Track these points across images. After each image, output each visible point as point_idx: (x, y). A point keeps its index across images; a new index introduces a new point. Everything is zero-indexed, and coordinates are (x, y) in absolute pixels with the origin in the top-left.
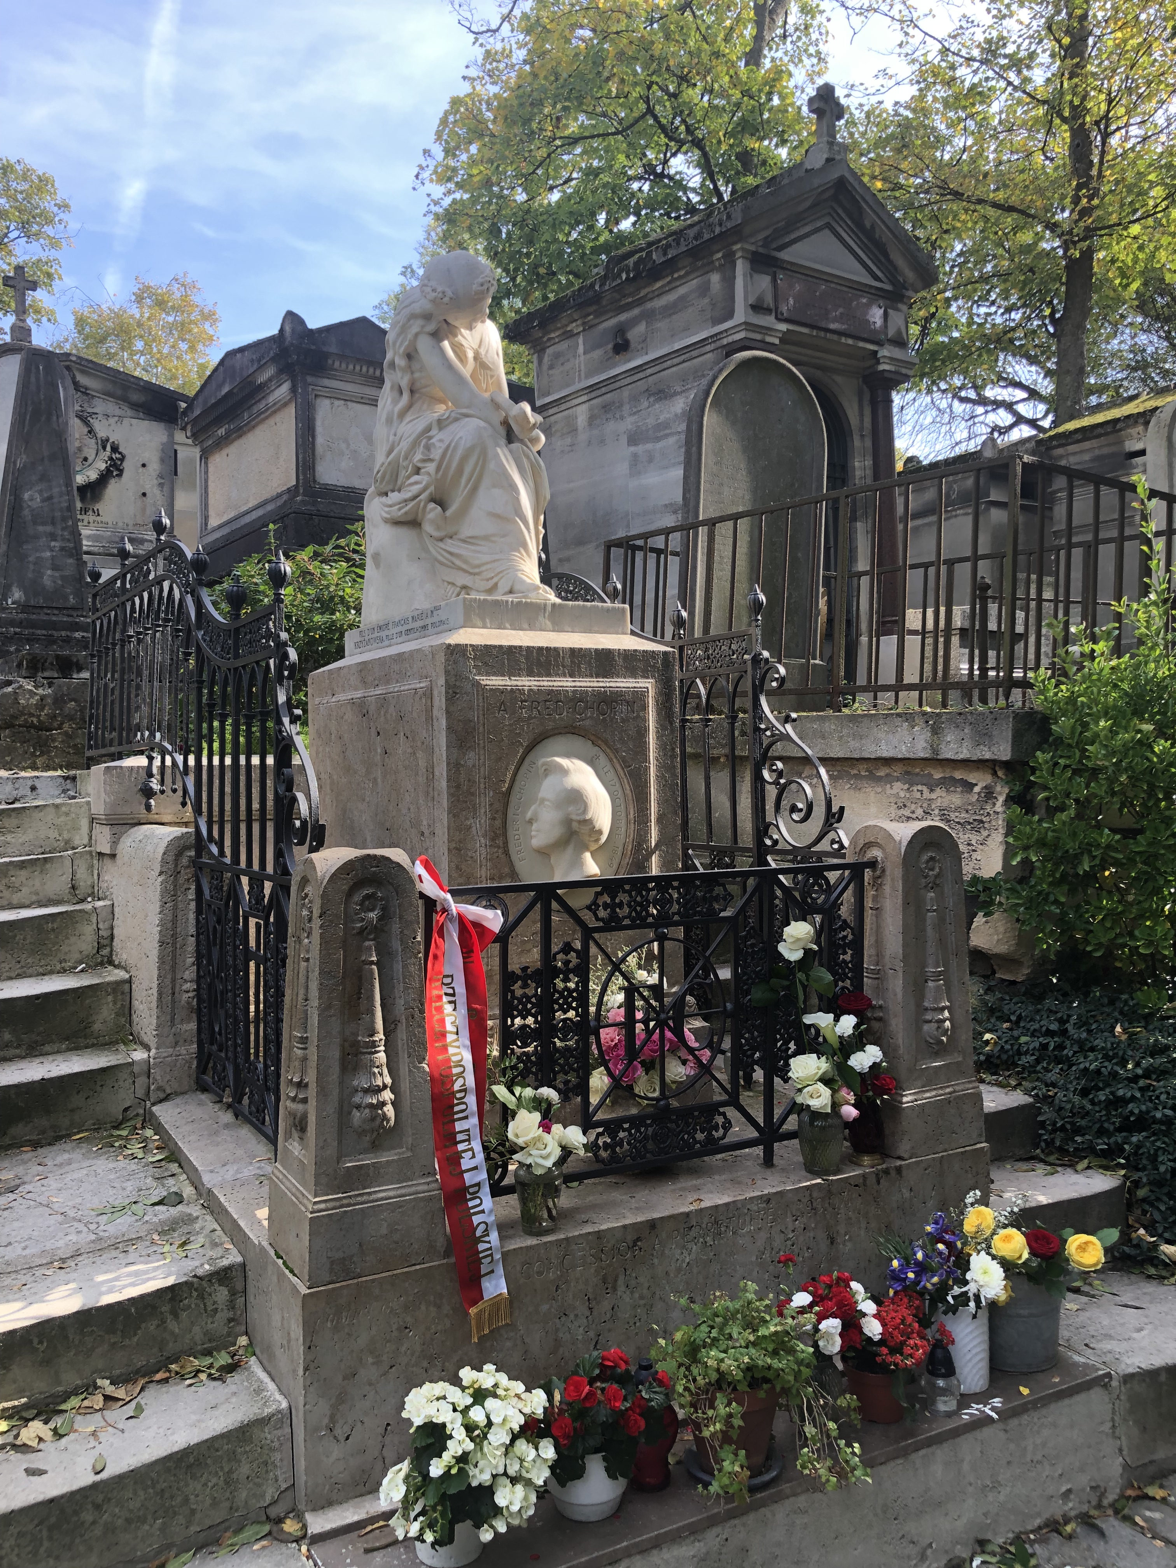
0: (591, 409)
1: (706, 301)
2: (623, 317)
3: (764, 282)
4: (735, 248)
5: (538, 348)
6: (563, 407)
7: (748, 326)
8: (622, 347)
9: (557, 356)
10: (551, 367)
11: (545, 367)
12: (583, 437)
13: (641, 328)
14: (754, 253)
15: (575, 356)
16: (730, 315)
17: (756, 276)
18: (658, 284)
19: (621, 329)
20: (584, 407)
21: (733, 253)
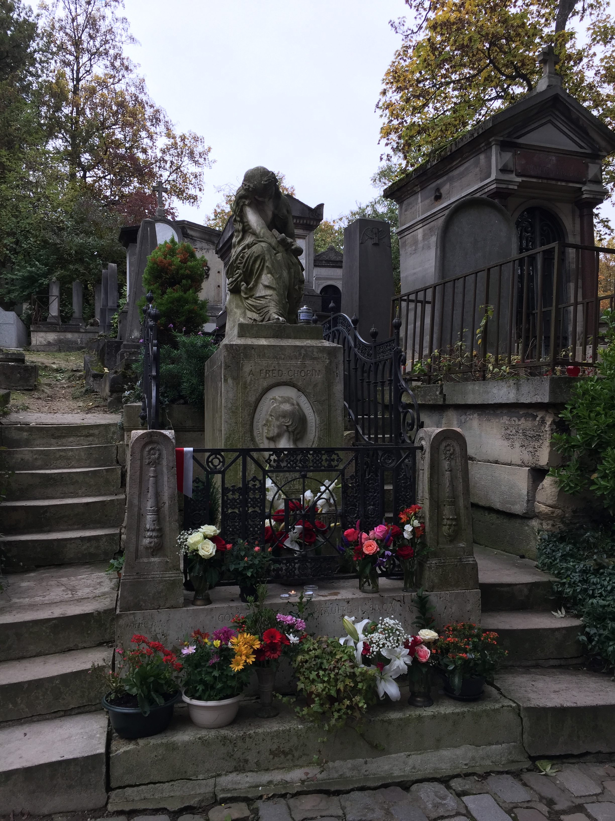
0: (424, 231)
1: (478, 169)
2: (439, 181)
3: (508, 156)
4: (491, 140)
5: (400, 201)
6: (411, 231)
7: (497, 181)
8: (438, 198)
9: (409, 204)
10: (406, 211)
11: (403, 211)
12: (420, 245)
13: (447, 187)
14: (502, 141)
15: (417, 204)
16: (489, 176)
17: (503, 154)
18: (455, 163)
19: (438, 190)
20: (421, 230)
21: (490, 143)
